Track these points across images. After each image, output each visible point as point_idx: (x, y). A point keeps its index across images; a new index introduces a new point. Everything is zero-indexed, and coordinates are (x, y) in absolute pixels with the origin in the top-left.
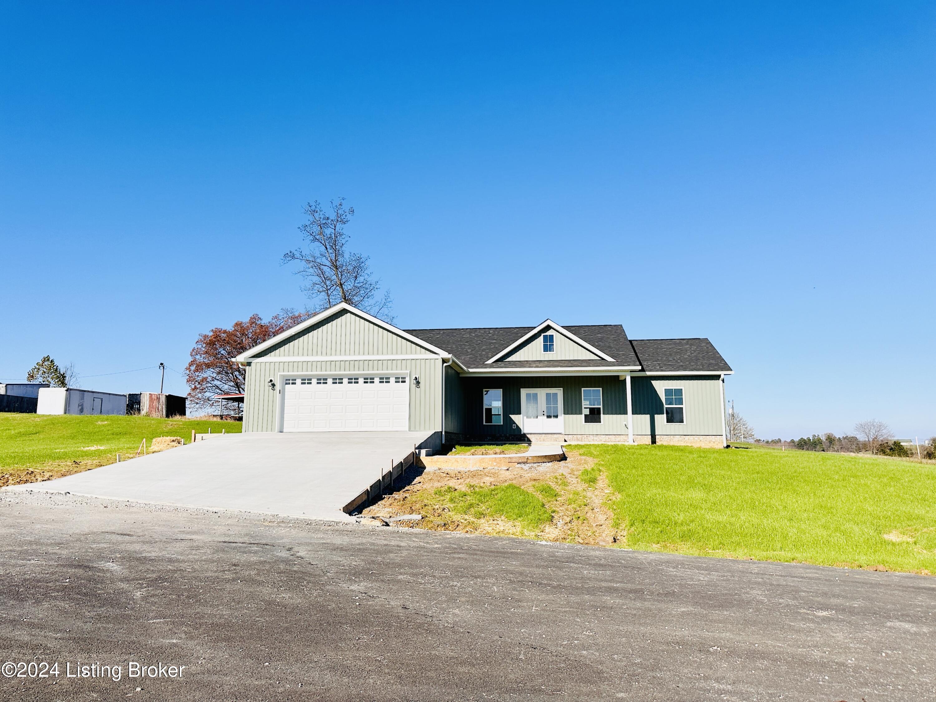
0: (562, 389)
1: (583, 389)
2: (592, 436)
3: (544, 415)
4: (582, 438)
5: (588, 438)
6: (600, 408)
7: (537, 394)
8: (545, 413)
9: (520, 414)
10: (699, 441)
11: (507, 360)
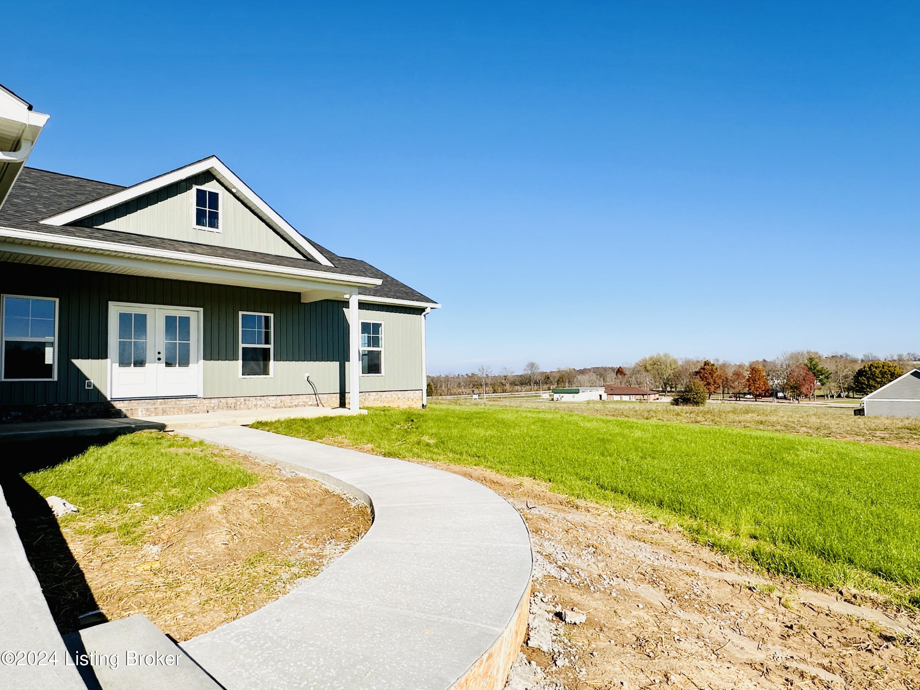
0: (201, 310)
1: (241, 313)
2: (253, 399)
3: (159, 359)
4: (236, 403)
5: (247, 402)
6: (269, 349)
7: (145, 316)
8: (163, 356)
9: (106, 357)
10: (397, 398)
11: (99, 227)
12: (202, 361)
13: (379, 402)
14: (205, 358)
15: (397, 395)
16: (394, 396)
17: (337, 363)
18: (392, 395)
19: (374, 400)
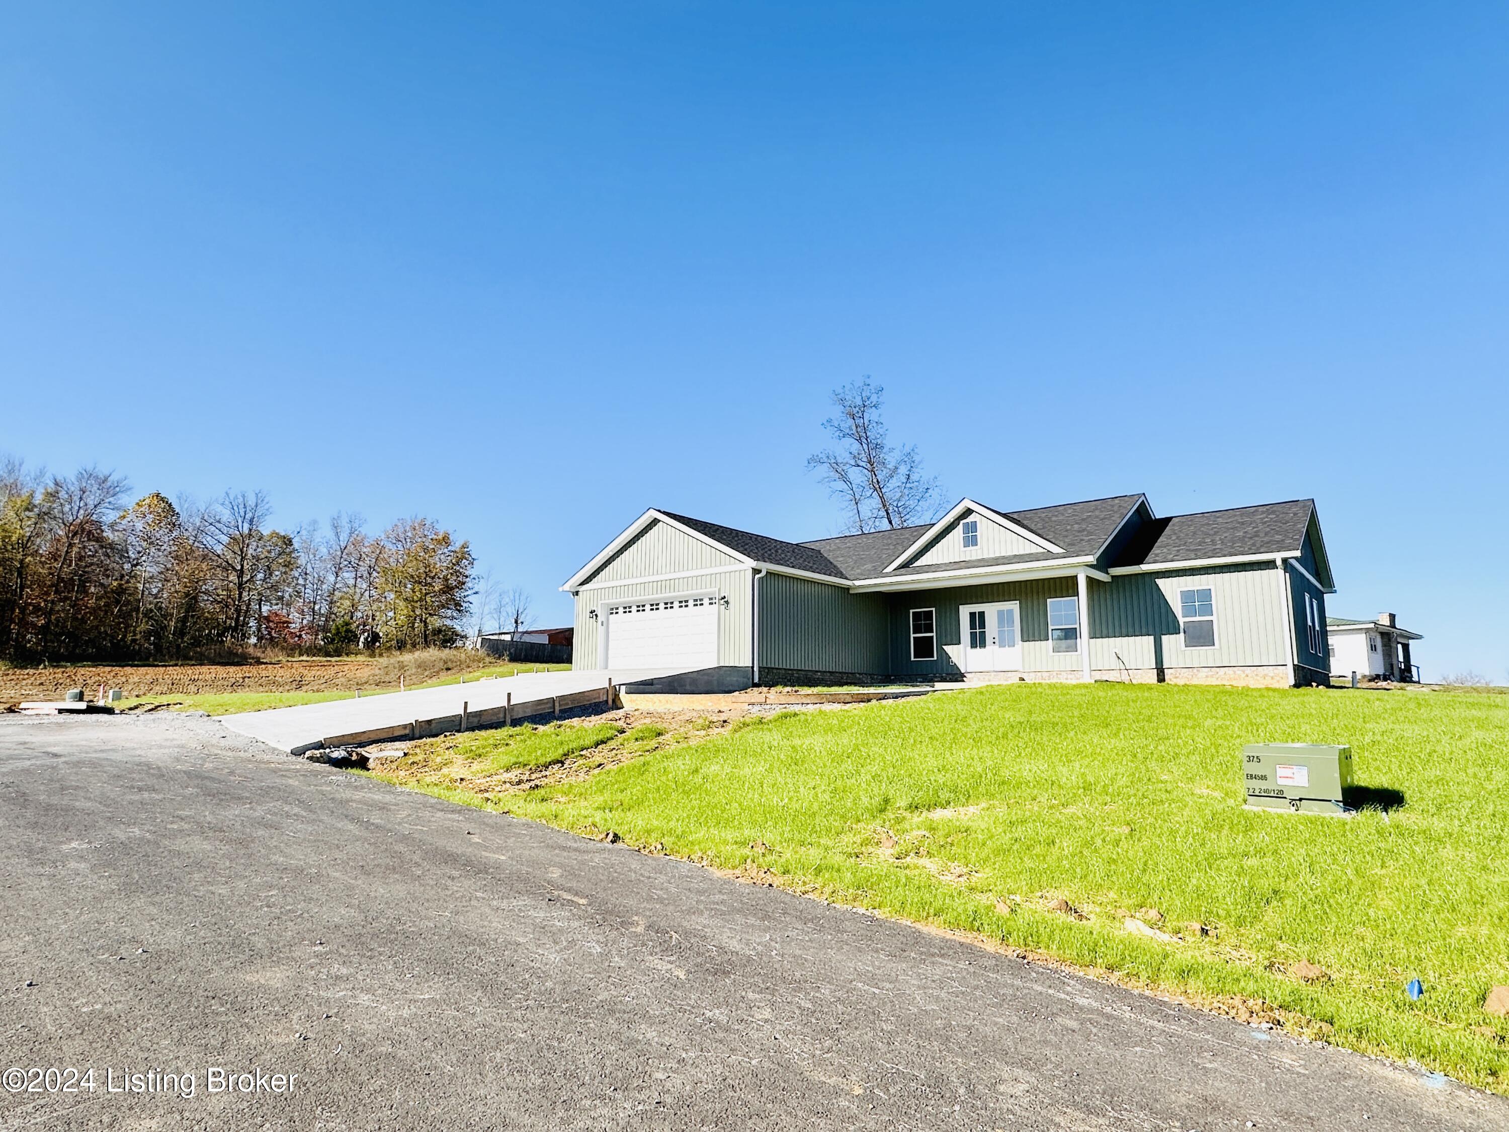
0: (1018, 602)
1: (1049, 600)
2: (1064, 673)
3: (996, 642)
4: (1049, 677)
5: (1059, 676)
7: (985, 612)
8: (998, 640)
9: (959, 643)
10: (1243, 676)
11: (914, 565)
12: (1020, 642)
13: (1214, 679)
14: (1023, 641)
15: (1244, 672)
16: (1238, 672)
17: (1152, 637)
18: (1235, 672)
19: (1207, 677)
